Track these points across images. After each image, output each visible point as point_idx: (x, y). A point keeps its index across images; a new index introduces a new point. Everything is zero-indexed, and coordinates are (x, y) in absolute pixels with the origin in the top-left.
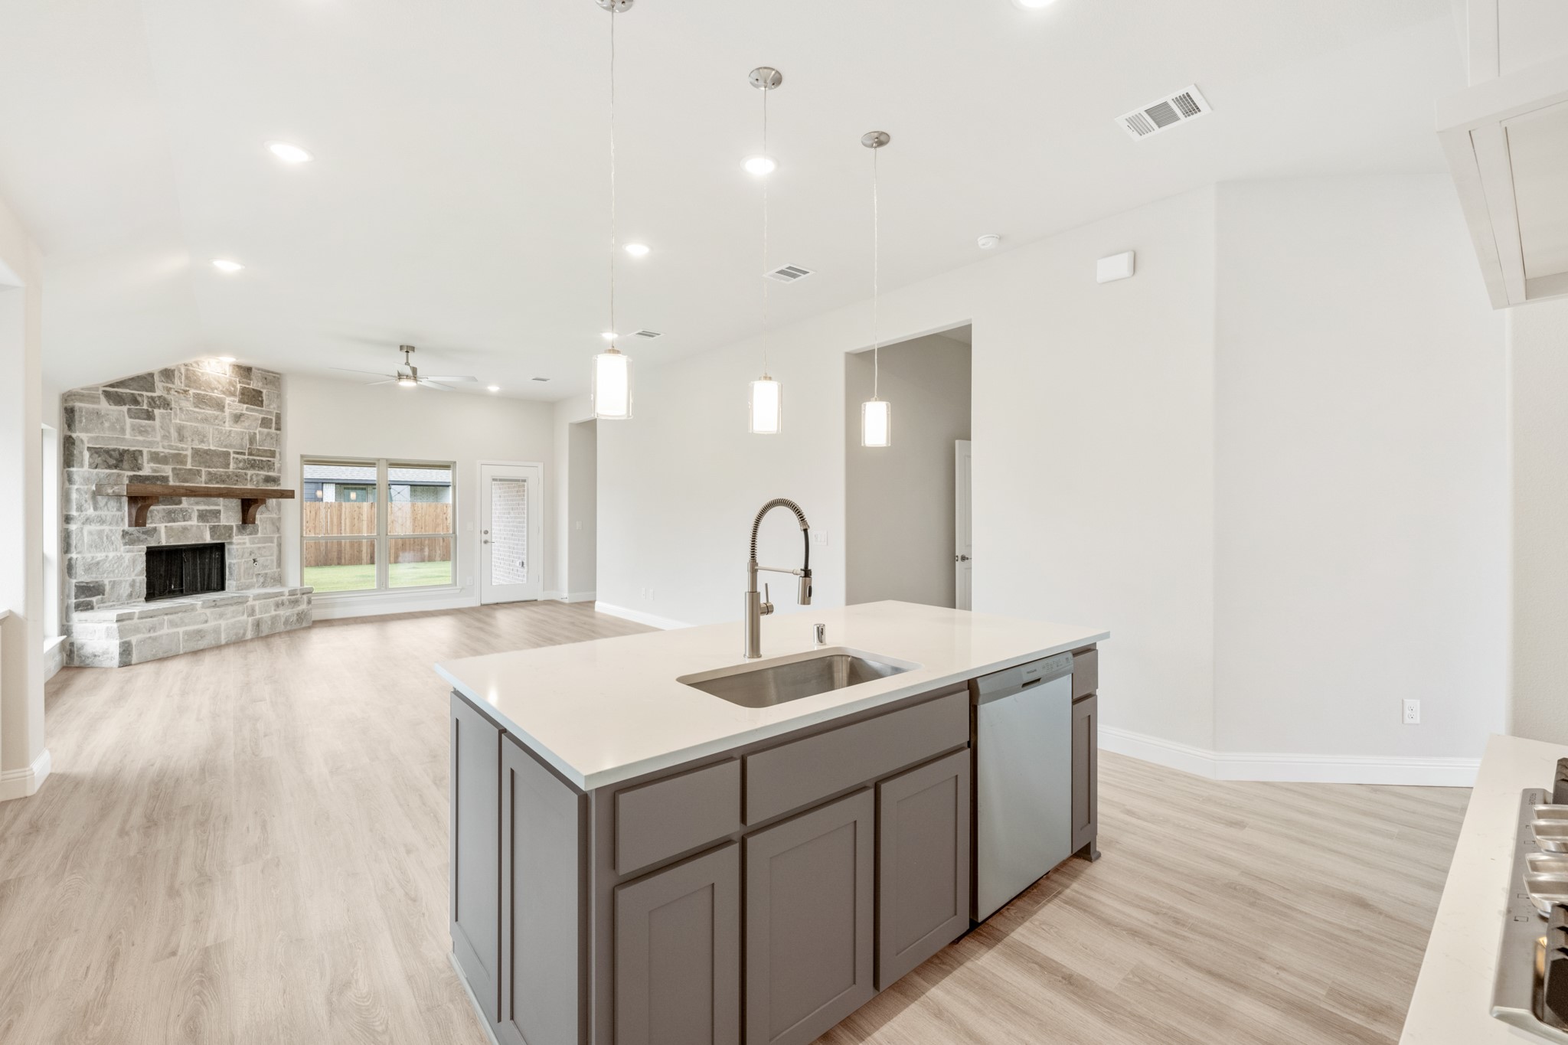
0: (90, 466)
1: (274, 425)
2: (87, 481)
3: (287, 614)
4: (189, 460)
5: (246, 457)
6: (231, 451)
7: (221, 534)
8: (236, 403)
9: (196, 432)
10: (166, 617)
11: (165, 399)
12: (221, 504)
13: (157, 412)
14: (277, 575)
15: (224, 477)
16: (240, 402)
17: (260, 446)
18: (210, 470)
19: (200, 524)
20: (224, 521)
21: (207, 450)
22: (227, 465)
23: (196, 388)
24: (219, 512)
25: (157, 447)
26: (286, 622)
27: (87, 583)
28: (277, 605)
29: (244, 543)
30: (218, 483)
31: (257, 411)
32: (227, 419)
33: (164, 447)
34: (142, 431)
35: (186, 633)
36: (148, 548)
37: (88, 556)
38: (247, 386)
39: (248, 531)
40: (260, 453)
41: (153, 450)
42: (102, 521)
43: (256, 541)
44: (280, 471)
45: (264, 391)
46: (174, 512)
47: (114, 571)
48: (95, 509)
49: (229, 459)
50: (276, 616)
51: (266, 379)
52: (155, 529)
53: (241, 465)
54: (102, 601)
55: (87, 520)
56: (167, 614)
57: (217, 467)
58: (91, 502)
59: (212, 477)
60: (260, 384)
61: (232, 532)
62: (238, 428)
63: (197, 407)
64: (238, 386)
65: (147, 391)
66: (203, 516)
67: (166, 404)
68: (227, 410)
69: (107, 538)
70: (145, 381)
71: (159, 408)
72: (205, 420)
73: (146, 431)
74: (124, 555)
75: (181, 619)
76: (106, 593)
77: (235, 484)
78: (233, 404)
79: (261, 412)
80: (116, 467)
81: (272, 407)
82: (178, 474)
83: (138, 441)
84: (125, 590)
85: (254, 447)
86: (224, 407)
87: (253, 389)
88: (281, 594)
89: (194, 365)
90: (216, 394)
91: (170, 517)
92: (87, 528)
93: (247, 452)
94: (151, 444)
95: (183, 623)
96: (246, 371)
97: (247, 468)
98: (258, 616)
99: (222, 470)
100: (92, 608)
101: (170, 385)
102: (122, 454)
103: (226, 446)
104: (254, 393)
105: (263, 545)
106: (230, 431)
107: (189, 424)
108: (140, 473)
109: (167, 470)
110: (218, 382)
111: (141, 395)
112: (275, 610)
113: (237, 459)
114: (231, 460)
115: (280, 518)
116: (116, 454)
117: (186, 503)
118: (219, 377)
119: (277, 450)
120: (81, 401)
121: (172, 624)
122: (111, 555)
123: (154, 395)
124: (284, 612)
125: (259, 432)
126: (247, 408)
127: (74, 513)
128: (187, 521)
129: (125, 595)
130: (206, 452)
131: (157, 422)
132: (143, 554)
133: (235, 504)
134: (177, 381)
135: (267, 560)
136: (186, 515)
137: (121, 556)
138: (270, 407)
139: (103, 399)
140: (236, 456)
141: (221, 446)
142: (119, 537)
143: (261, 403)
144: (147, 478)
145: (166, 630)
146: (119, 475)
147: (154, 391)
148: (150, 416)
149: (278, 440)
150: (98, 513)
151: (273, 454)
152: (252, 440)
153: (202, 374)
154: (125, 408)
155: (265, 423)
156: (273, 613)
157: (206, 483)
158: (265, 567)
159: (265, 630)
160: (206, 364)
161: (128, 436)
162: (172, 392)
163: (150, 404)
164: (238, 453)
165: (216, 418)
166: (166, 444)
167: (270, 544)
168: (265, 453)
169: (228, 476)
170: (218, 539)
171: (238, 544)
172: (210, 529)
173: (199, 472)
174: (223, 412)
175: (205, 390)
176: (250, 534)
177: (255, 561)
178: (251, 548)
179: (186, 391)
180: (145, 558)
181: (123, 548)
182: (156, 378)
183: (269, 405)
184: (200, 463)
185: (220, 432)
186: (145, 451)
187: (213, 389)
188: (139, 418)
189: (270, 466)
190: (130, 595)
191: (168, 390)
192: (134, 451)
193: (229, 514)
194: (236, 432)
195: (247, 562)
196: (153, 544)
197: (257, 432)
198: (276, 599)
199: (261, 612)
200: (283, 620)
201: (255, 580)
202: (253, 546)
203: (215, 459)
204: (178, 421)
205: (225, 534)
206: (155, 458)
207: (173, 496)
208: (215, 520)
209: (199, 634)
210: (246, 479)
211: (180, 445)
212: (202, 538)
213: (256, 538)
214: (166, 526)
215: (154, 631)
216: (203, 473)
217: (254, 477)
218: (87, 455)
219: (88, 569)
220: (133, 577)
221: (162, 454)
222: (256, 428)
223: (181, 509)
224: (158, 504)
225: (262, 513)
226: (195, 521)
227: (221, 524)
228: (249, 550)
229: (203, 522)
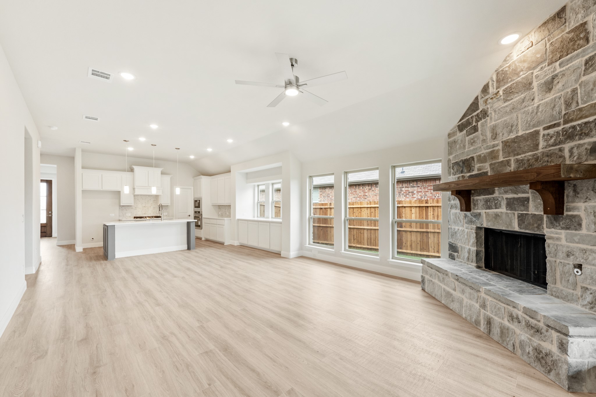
0: (453, 173)
4: (501, 153)
5: (560, 128)
6: (540, 128)
7: (529, 224)
8: (545, 69)
9: (506, 125)
11: (484, 111)
12: (528, 191)
13: (480, 124)
15: (533, 160)
16: (550, 64)
17: (585, 102)
18: (519, 157)
19: (509, 212)
20: (531, 209)
21: (514, 139)
22: (535, 147)
23: (505, 84)
24: (527, 199)
25: (480, 151)
27: (452, 243)
29: (558, 239)
30: (526, 168)
31: (577, 57)
33: (484, 149)
34: (472, 143)
36: (477, 227)
37: (453, 227)
38: (560, 36)
39: (563, 224)
40: (584, 112)
41: (478, 154)
43: (576, 239)
46: (489, 201)
47: (461, 239)
48: (454, 200)
49: (538, 140)
52: (480, 214)
53: (553, 140)
55: (452, 206)
56: (436, 270)
57: (524, 152)
59: (519, 164)
61: (542, 223)
62: (550, 97)
63: (506, 101)
64: (547, 46)
65: (475, 111)
66: (511, 204)
67: (484, 115)
68: (535, 84)
69: (459, 218)
70: (474, 106)
71: (481, 120)
72: (514, 109)
73: (475, 142)
74: (465, 230)
75: (443, 278)
76: (459, 252)
78: (541, 73)
79: (584, 53)
80: (462, 172)
82: (493, 169)
85: (573, 108)
90: (524, 75)
91: (488, 204)
93: (560, 121)
94: (477, 150)
95: (443, 281)
97: (561, 142)
99: (530, 153)
100: (454, 259)
101: (486, 98)
102: (464, 162)
103: (534, 126)
105: (590, 247)
106: (540, 106)
107: (500, 121)
108: (474, 173)
109: (487, 167)
110: (526, 60)
111: (472, 118)
113: (548, 134)
114: (541, 139)
116: (461, 164)
117: (497, 192)
118: (526, 54)
120: (450, 138)
121: (439, 278)
122: (461, 228)
123: (478, 112)
125: (583, 83)
126: (561, 63)
127: (449, 203)
128: (498, 208)
131: (480, 132)
132: (474, 231)
134: (491, 89)
136: (497, 202)
137: (464, 230)
139: (458, 130)
140: (546, 132)
141: (528, 128)
142: (464, 218)
144: (477, 176)
146: (463, 177)
147: (478, 109)
148: (475, 130)
152: (571, 100)
153: (509, 66)
154: (465, 131)
155: (591, 65)
157: (514, 171)
161: (467, 149)
162: (489, 102)
163: (477, 121)
164: (549, 127)
165: (525, 100)
166: (485, 146)
168: (590, 110)
169: (537, 159)
170: (526, 229)
171: (550, 238)
172: (519, 217)
173: (508, 162)
175: (512, 80)
176: (568, 228)
177: (579, 267)
178: (568, 247)
179: (497, 94)
180: (475, 235)
181: (466, 225)
182: (479, 98)
184: (509, 153)
185: (529, 112)
186: (475, 156)
187: (518, 74)
188: (471, 134)
191: (485, 102)
192: (469, 158)
194: (545, 103)
195: (564, 265)
196: (480, 225)
197: (579, 85)
201: (580, 294)
202: (572, 245)
203: (525, 144)
204: (493, 123)
205: (533, 225)
206: (480, 159)
208: (522, 208)
211: (494, 143)
212: (510, 224)
213: (576, 235)
214: (485, 212)
215: (433, 278)
216: (512, 161)
217: (575, 150)
218: (452, 167)
219: (453, 235)
220: (471, 247)
221: (483, 155)
222: (577, 81)
223: (493, 198)
224: (479, 195)
225: (587, 199)
226: (503, 209)
227: (530, 213)
228: (565, 250)
229: (511, 210)
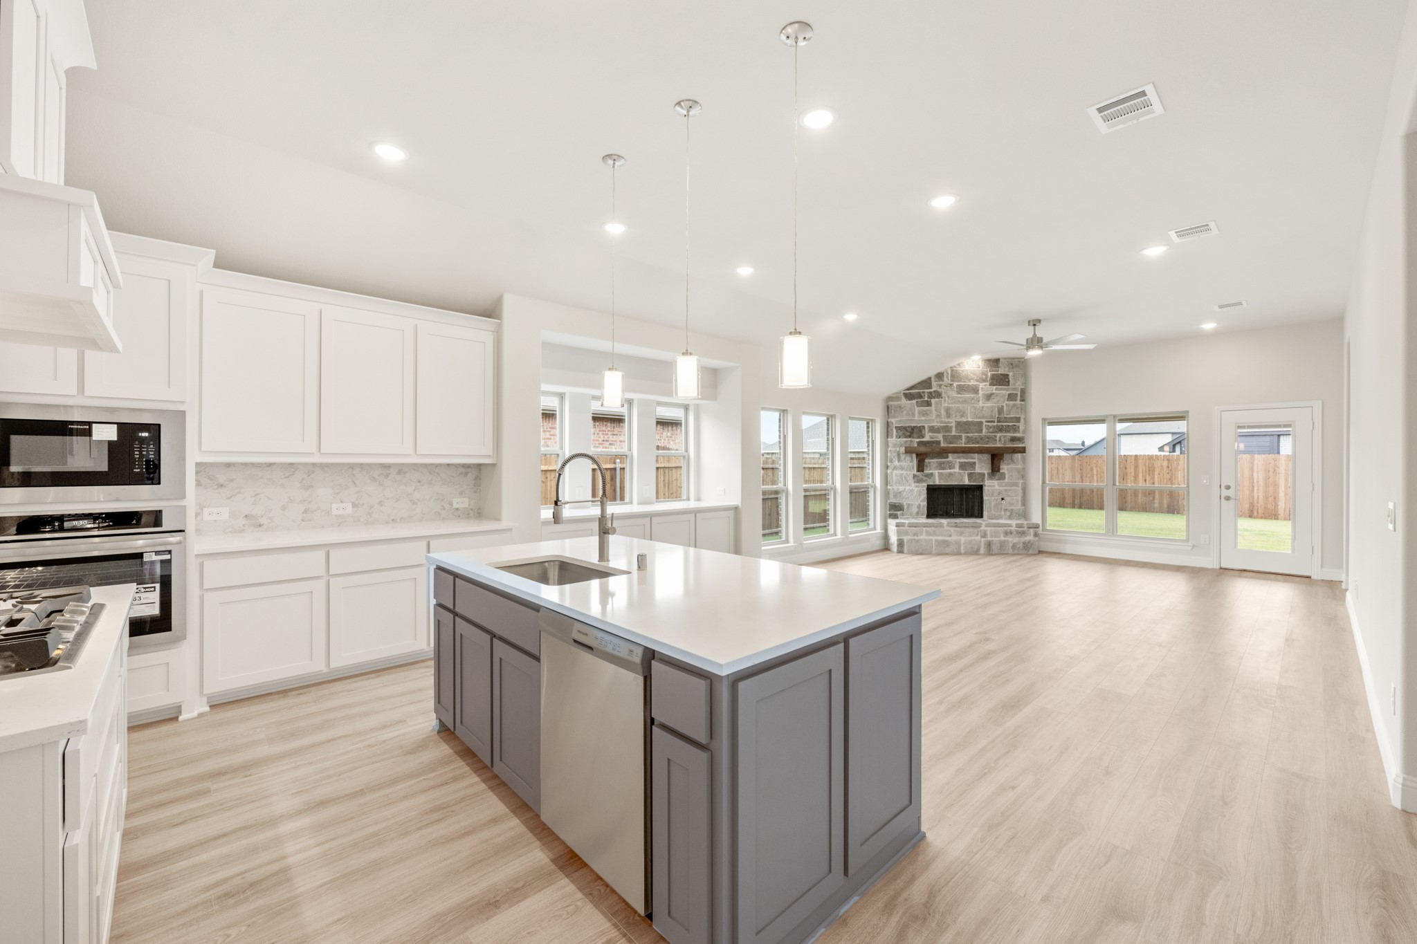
0: (896, 437)
1: (1019, 398)
2: (895, 445)
3: (1015, 541)
4: (954, 429)
5: (996, 424)
6: (984, 420)
7: (976, 479)
8: (988, 387)
9: (958, 410)
10: (924, 529)
11: (938, 392)
12: (976, 458)
13: (933, 401)
14: (1021, 511)
15: (978, 440)
16: (990, 385)
17: (1007, 415)
18: (968, 435)
19: (961, 472)
20: (978, 470)
22: (981, 431)
23: (959, 381)
24: (975, 463)
25: (934, 423)
26: (1014, 547)
27: (895, 503)
28: (1006, 533)
29: (994, 486)
30: (973, 443)
31: (1004, 389)
32: (981, 399)
33: (937, 422)
34: (924, 414)
35: (936, 541)
36: (928, 485)
37: (895, 488)
38: (996, 373)
39: (997, 477)
40: (1006, 420)
41: (931, 425)
42: (902, 468)
43: (1003, 484)
44: (1024, 432)
45: (1011, 374)
46: (944, 464)
47: (908, 498)
48: (899, 461)
49: (982, 427)
50: (1005, 541)
51: (1012, 364)
52: (932, 474)
53: (991, 430)
54: (902, 515)
55: (895, 467)
56: (924, 527)
57: (973, 433)
58: (896, 458)
59: (969, 440)
60: (1007, 369)
61: (985, 477)
62: (989, 404)
63: (959, 393)
64: (989, 374)
65: (927, 389)
66: (962, 466)
67: (938, 395)
68: (981, 392)
69: (905, 478)
70: (926, 383)
71: (934, 398)
72: (965, 401)
73: (927, 414)
74: (915, 488)
75: (934, 531)
76: (905, 509)
77: (987, 444)
78: (985, 388)
79: (1008, 390)
80: (910, 437)
81: (1017, 384)
82: (946, 439)
83: (922, 420)
84: (915, 510)
85: (1002, 416)
86: (978, 391)
87: (1001, 374)
88: (1010, 525)
89: (957, 366)
90: (972, 383)
91: (941, 466)
92: (895, 472)
93: (996, 420)
94: (929, 421)
95: (934, 534)
96: (995, 362)
97: (996, 432)
98: (989, 539)
99: (976, 434)
100: (897, 518)
101: (941, 383)
102: (913, 428)
103: (979, 418)
104: (1002, 377)
105: (1010, 488)
106: (983, 407)
107: (953, 405)
108: (924, 440)
109: (940, 437)
110: (974, 374)
111: (924, 392)
112: (1004, 537)
113: (988, 426)
114: (984, 427)
115: (1024, 469)
116: (909, 429)
117: (951, 457)
118: (974, 371)
119: (1022, 417)
120: (892, 401)
121: (928, 534)
122: (907, 488)
123: (931, 390)
124: (1012, 540)
125: (1006, 405)
126: (996, 389)
127: (889, 464)
128: (952, 469)
129: (915, 512)
130: (966, 423)
131: (933, 407)
132: (925, 489)
133: (987, 457)
134: (945, 379)
135: (1013, 500)
136: (951, 465)
137: (912, 489)
138: (1016, 385)
139: (903, 397)
140: (987, 424)
141: (976, 418)
142: (912, 478)
143: (1008, 383)
144: (927, 442)
145: (924, 537)
146: (911, 441)
147: (931, 388)
148: (929, 404)
149: (1024, 409)
150: (900, 463)
151: (1018, 420)
152: (1000, 411)
153: (963, 371)
154: (914, 401)
155: (1011, 397)
156: (1002, 538)
157: (965, 444)
158: (1011, 504)
159: (995, 548)
160: (965, 364)
161: (916, 418)
162: (943, 387)
163: (929, 397)
164: (989, 422)
165: (973, 399)
166: (938, 420)
167: (1015, 488)
168: (1011, 420)
169: (981, 439)
170: (974, 482)
171: (989, 486)
172: (968, 475)
173: (960, 437)
174: (978, 394)
175: (964, 382)
176: (999, 480)
177: (1003, 499)
179: (951, 385)
180: (926, 491)
181: (913, 485)
182: (933, 380)
183: (1014, 384)
184: (961, 431)
185: (975, 408)
186: (926, 425)
187: (970, 380)
188: (922, 406)
189: (1016, 429)
190: (918, 513)
191: (940, 386)
192: (920, 426)
193: (982, 465)
194: (987, 407)
195: (997, 500)
196: (931, 483)
197: (1005, 405)
198: (1006, 528)
199: (992, 536)
200: (1011, 545)
201: (1003, 513)
202: (1001, 488)
203: (972, 427)
204: (946, 405)
205: (980, 479)
206: (932, 429)
207: (943, 453)
208: (971, 468)
209: (946, 543)
210: (996, 440)
211: (947, 420)
212: (962, 480)
214: (938, 473)
215: (917, 536)
216: (964, 437)
217: (1002, 438)
218: (894, 430)
219: (895, 496)
220: (919, 502)
221: (936, 427)
222: (1004, 402)
223: (948, 461)
224: (932, 458)
225: (1008, 464)
226: (957, 470)
227: (976, 471)
228: (998, 491)
229: (963, 470)
